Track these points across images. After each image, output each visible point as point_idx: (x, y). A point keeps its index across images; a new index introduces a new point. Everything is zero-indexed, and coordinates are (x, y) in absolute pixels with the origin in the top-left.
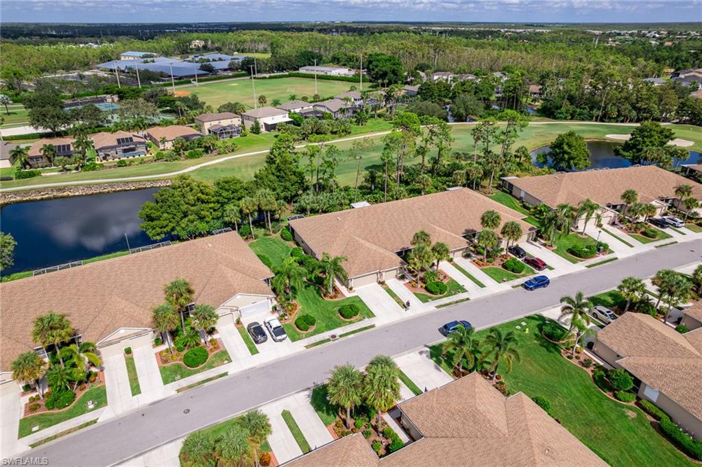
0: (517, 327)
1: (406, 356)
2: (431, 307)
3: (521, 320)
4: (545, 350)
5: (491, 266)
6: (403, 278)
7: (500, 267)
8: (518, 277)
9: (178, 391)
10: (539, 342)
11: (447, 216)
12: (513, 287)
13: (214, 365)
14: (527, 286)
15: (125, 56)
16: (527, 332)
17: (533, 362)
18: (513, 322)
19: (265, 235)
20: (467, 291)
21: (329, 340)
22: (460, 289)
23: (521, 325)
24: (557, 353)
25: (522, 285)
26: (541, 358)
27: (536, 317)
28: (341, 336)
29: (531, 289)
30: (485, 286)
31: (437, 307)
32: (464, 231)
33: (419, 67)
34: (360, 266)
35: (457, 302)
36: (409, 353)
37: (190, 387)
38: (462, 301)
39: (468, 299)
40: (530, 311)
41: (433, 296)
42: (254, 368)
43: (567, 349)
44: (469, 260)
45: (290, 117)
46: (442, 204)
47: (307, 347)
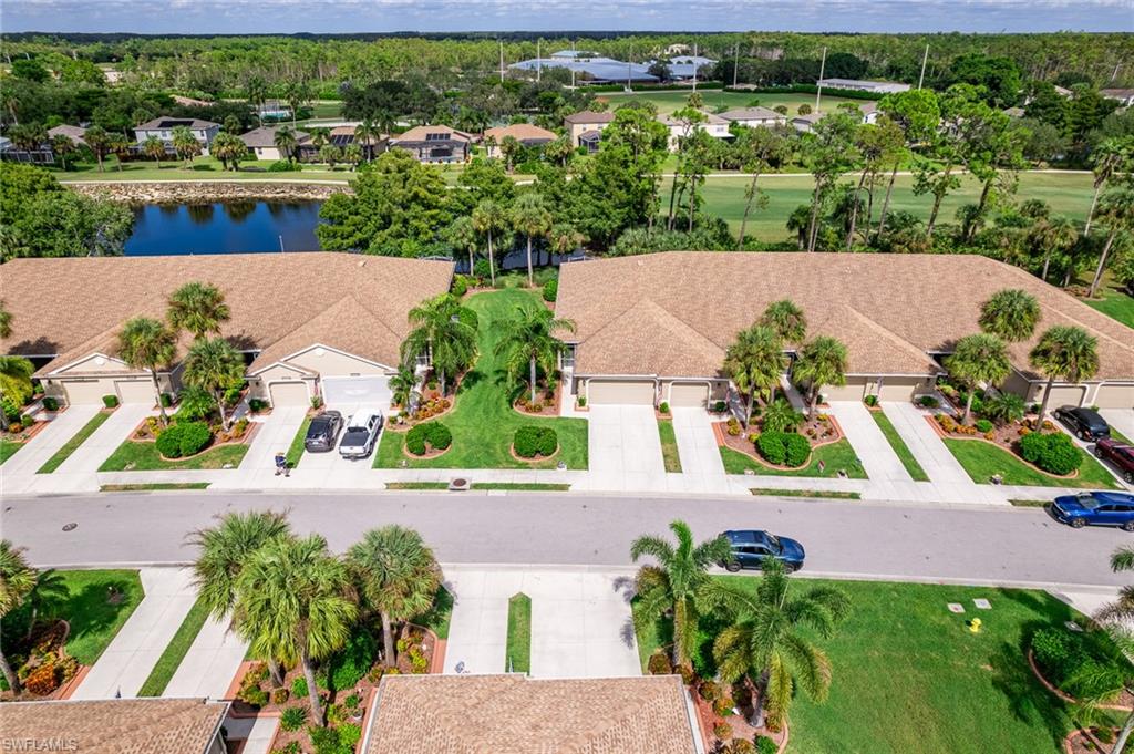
0: (951, 607)
1: (576, 575)
2: (740, 487)
3: (982, 592)
4: (1005, 702)
5: (979, 438)
6: (720, 409)
7: (1006, 448)
8: (1044, 483)
9: (104, 488)
10: (997, 673)
11: (909, 303)
12: (1014, 502)
13: (203, 464)
14: (1061, 511)
15: (556, 57)
16: (975, 629)
17: (932, 724)
18: (947, 587)
19: (521, 285)
20: (866, 477)
21: (443, 486)
22: (850, 465)
23: (968, 605)
24: (1044, 731)
25: (1046, 505)
26: (971, 726)
27: (1040, 599)
28: (476, 486)
29: (1070, 522)
30: (925, 479)
31: (755, 492)
32: (940, 342)
33: (1063, 79)
34: (619, 357)
35: (818, 495)
36: (589, 570)
37: (126, 488)
38: (835, 495)
39: (855, 496)
40: (1028, 577)
41: (767, 465)
42: (260, 492)
43: (1095, 731)
44: (926, 412)
45: (730, 132)
46: (910, 275)
47: (389, 486)
